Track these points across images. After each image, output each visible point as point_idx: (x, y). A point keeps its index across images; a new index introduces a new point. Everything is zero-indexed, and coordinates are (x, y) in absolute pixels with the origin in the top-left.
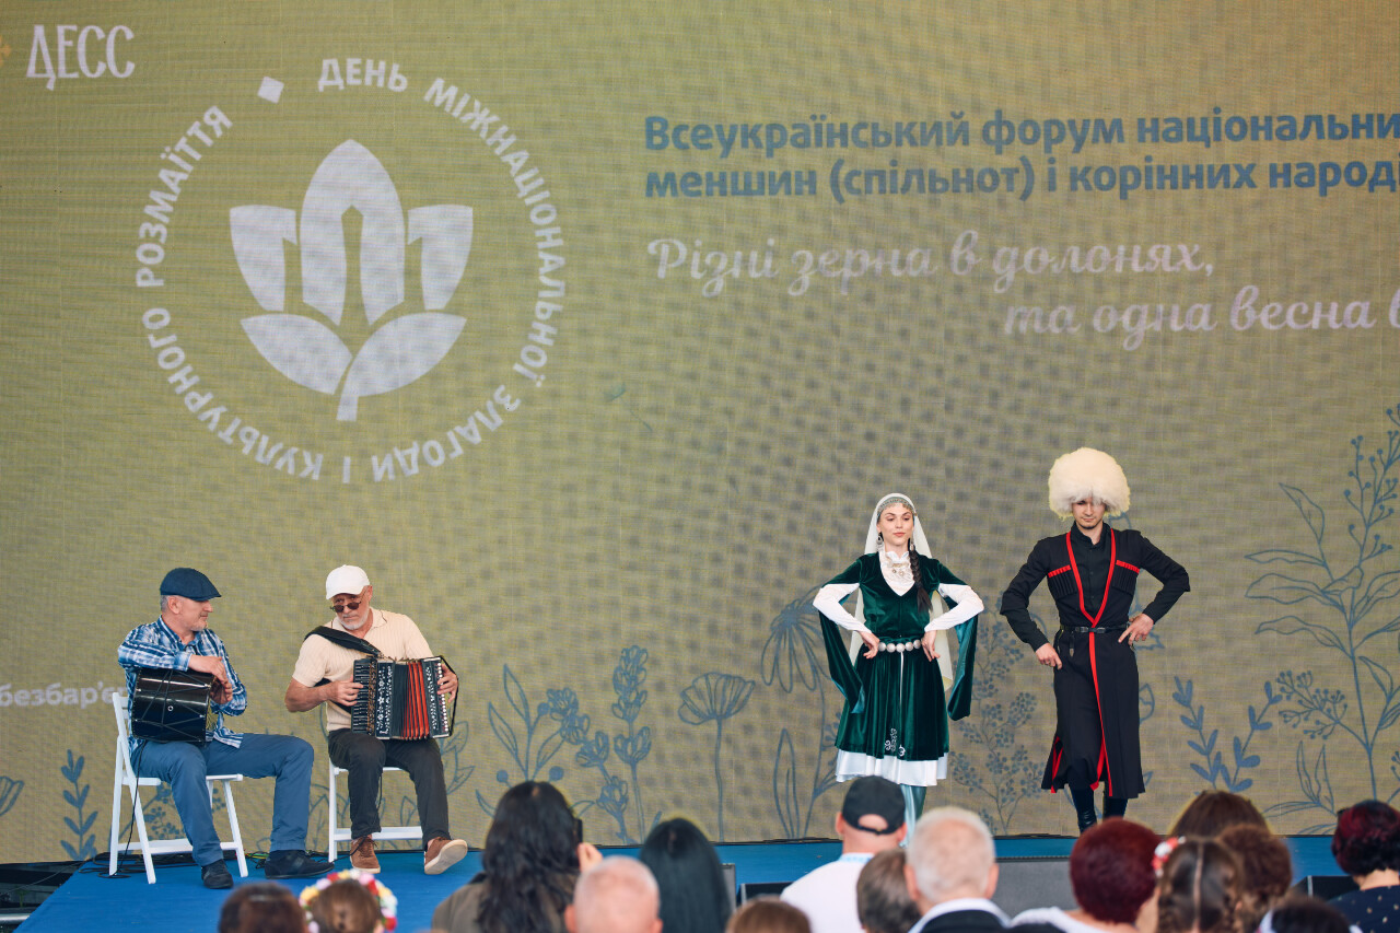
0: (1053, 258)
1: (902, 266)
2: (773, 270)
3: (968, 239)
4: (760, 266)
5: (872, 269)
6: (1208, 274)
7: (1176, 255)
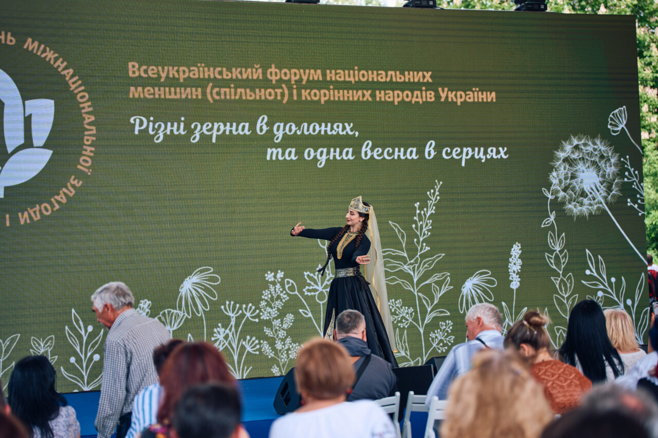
0: (298, 128)
1: (237, 130)
2: (184, 131)
3: (263, 118)
4: (178, 129)
5: (225, 131)
6: (357, 136)
7: (344, 128)
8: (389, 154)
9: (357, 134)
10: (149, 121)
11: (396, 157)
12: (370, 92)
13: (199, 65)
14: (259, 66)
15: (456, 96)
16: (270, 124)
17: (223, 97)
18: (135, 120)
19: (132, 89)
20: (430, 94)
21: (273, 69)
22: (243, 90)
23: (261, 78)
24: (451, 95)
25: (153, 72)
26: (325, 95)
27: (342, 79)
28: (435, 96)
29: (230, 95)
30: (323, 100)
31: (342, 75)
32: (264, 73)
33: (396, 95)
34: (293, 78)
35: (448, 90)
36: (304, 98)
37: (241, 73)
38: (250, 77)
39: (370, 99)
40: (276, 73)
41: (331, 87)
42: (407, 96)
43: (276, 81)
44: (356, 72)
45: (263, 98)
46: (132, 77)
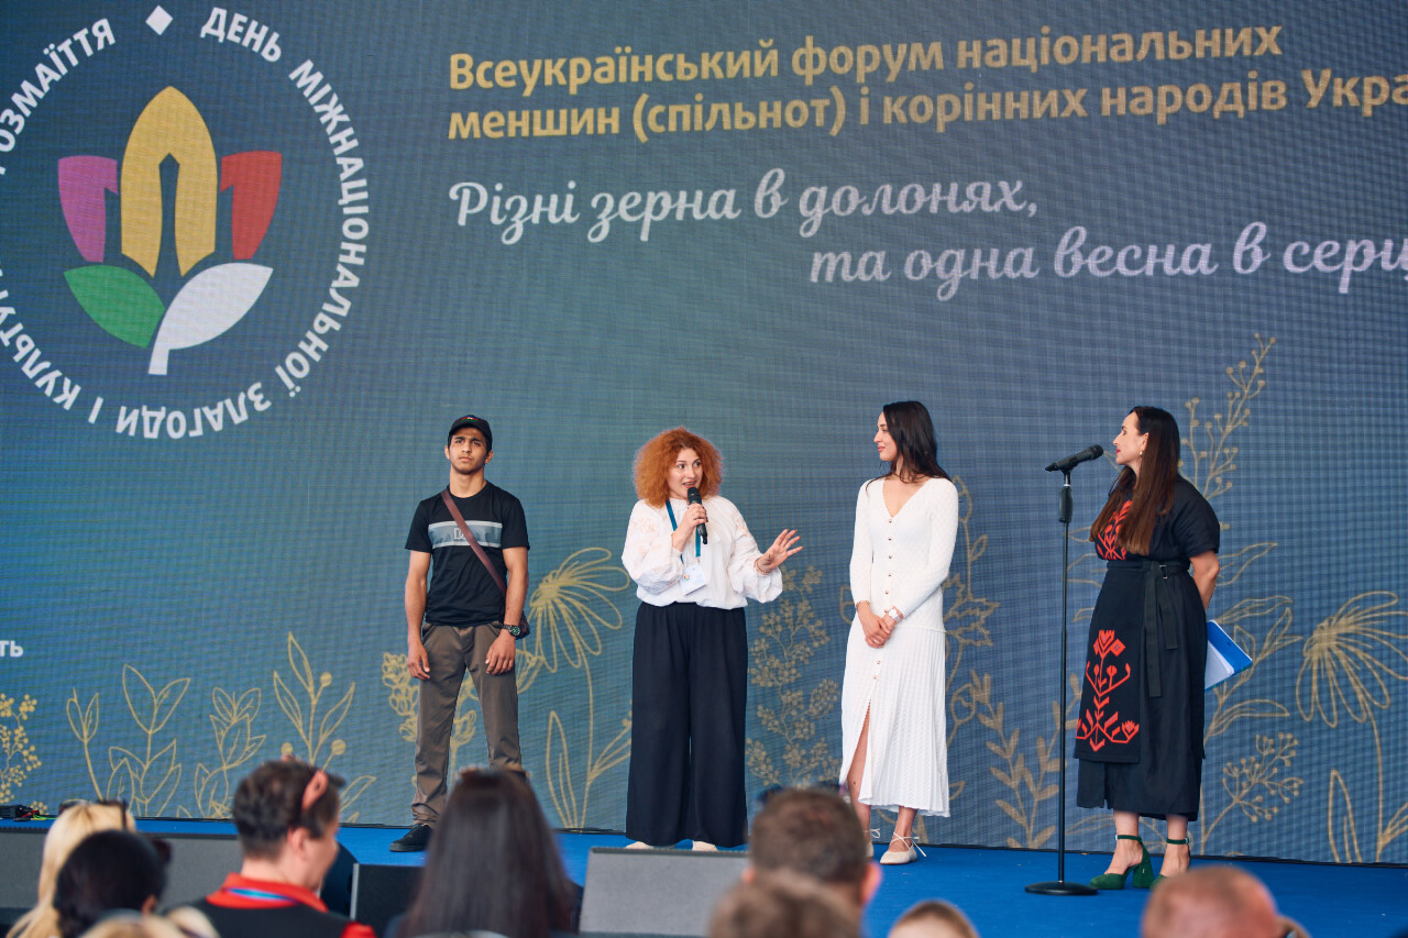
0: (865, 198)
1: (704, 208)
2: (573, 215)
3: (774, 178)
4: (560, 211)
5: (673, 212)
6: (1031, 215)
7: (997, 194)
8: (1130, 264)
9: (1033, 209)
10: (492, 193)
11: (1150, 272)
12: (1082, 92)
13: (618, 50)
14: (771, 42)
15: (1358, 90)
16: (791, 190)
17: (672, 127)
18: (460, 193)
19: (456, 118)
20: (1274, 89)
21: (809, 48)
22: (725, 107)
23: (774, 72)
24: (1343, 91)
25: (507, 74)
26: (949, 107)
27: (1002, 63)
28: (1287, 95)
29: (692, 124)
30: (942, 119)
31: (1000, 53)
32: (785, 59)
33: (1162, 100)
34: (862, 70)
35: (1334, 74)
36: (887, 119)
37: (723, 64)
38: (747, 73)
39: (1081, 112)
40: (816, 58)
41: (969, 86)
42: (1199, 99)
43: (815, 77)
44: (1045, 42)
45: (777, 124)
46: (456, 90)
